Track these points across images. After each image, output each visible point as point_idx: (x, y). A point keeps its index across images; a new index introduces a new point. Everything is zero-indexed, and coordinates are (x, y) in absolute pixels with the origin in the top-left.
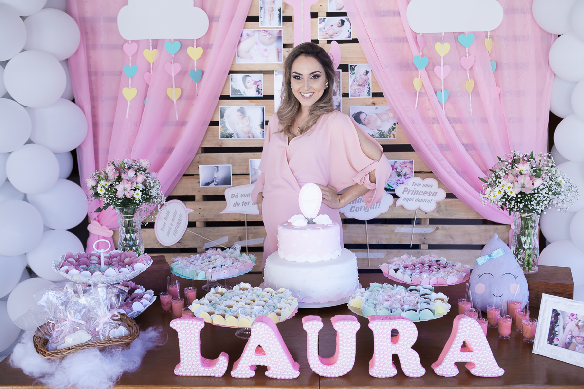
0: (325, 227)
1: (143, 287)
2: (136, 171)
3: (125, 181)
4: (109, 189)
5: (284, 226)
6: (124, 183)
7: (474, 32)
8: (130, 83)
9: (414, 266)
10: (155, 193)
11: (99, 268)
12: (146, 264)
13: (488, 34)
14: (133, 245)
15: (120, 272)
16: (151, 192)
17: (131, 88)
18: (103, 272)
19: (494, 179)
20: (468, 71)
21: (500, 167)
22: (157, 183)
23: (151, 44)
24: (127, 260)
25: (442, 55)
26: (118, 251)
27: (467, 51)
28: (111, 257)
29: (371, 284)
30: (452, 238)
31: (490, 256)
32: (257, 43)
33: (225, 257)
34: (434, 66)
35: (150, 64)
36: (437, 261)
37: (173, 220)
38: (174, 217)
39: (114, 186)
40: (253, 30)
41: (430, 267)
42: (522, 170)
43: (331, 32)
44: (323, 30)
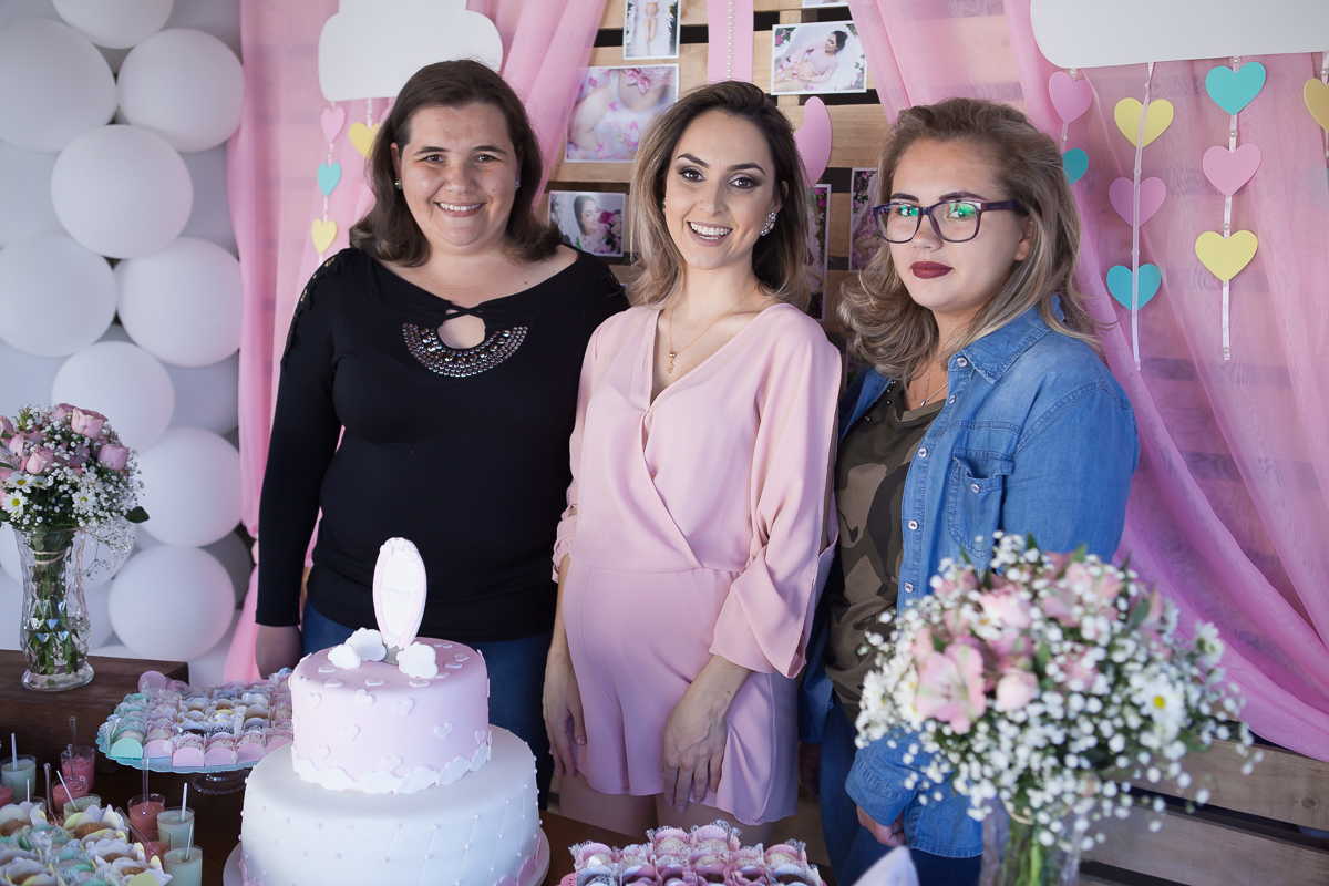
8: (325, 207)
13: (1324, 64)
17: (327, 220)
20: (1228, 202)
23: (370, 111)
25: (1140, 144)
27: (1233, 127)
32: (612, 106)
40: (607, 68)
42: (983, 622)
43: (806, 69)
44: (786, 64)
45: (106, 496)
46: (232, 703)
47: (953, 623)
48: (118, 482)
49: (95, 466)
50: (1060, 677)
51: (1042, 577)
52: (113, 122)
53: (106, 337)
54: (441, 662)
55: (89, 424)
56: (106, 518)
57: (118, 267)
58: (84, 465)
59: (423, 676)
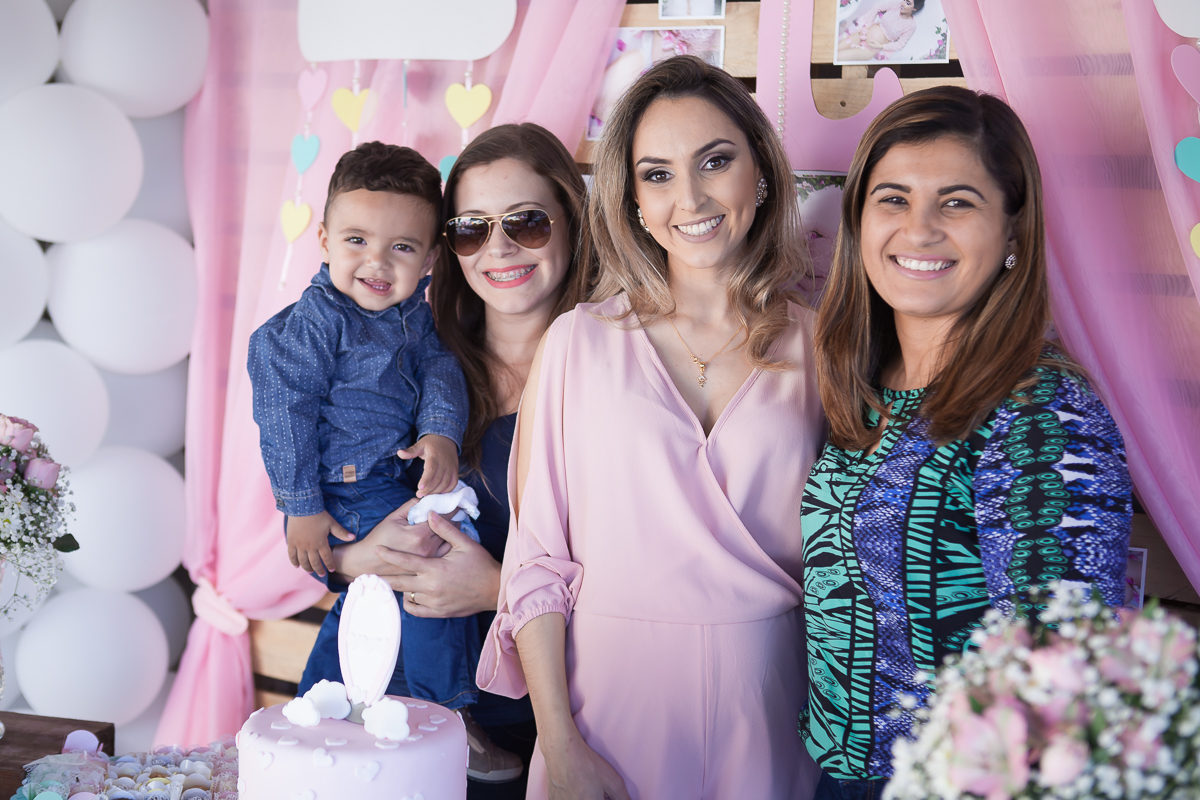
8: (299, 187)
17: (300, 203)
23: (357, 75)
35: (350, 134)
40: (638, 29)
42: (1031, 683)
43: (877, 35)
44: (852, 28)
45: (32, 519)
46: (168, 770)
47: (997, 685)
48: (46, 503)
49: (21, 483)
50: (1115, 749)
51: (1102, 632)
52: (53, 80)
53: (33, 335)
54: (414, 723)
55: (17, 434)
56: (31, 544)
57: (51, 251)
58: (9, 481)
59: (392, 737)
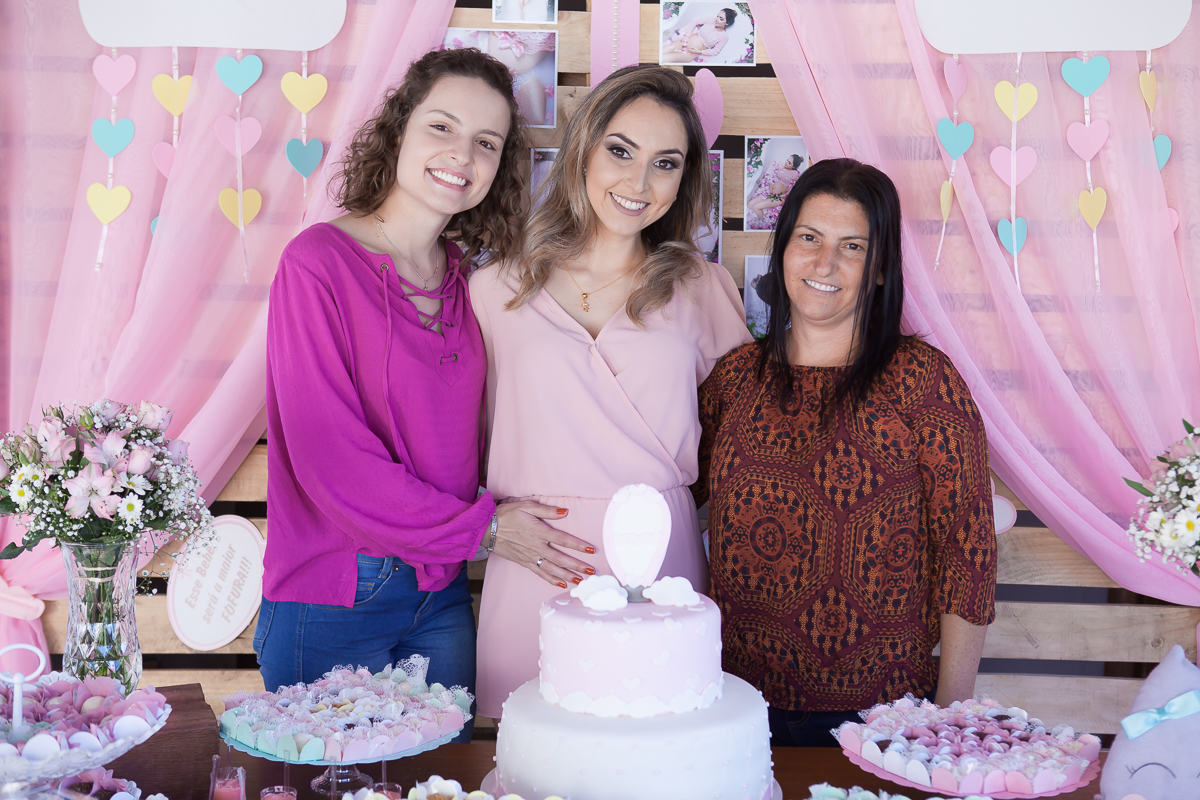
0: (679, 613)
1: (134, 784)
2: (128, 439)
3: (94, 468)
4: (46, 490)
5: (558, 608)
6: (90, 472)
7: (1107, 54)
8: (111, 170)
9: (936, 733)
10: (181, 505)
11: (7, 731)
12: (151, 718)
13: (1148, 60)
14: (109, 658)
15: (71, 746)
16: (169, 500)
17: (114, 185)
18: (19, 743)
19: (1174, 488)
20: (1088, 164)
21: (1189, 451)
22: (189, 475)
23: (175, 62)
24: (91, 705)
25: (1015, 118)
26: (65, 677)
27: (1087, 107)
28: (44, 695)
29: (814, 789)
30: (1031, 640)
31: (1161, 711)
33: (380, 694)
34: (989, 149)
35: (170, 117)
36: (1000, 718)
37: (222, 575)
38: (226, 565)
39: (59, 482)
40: (475, 30)
41: (981, 736)
43: (696, 43)
44: (675, 36)
